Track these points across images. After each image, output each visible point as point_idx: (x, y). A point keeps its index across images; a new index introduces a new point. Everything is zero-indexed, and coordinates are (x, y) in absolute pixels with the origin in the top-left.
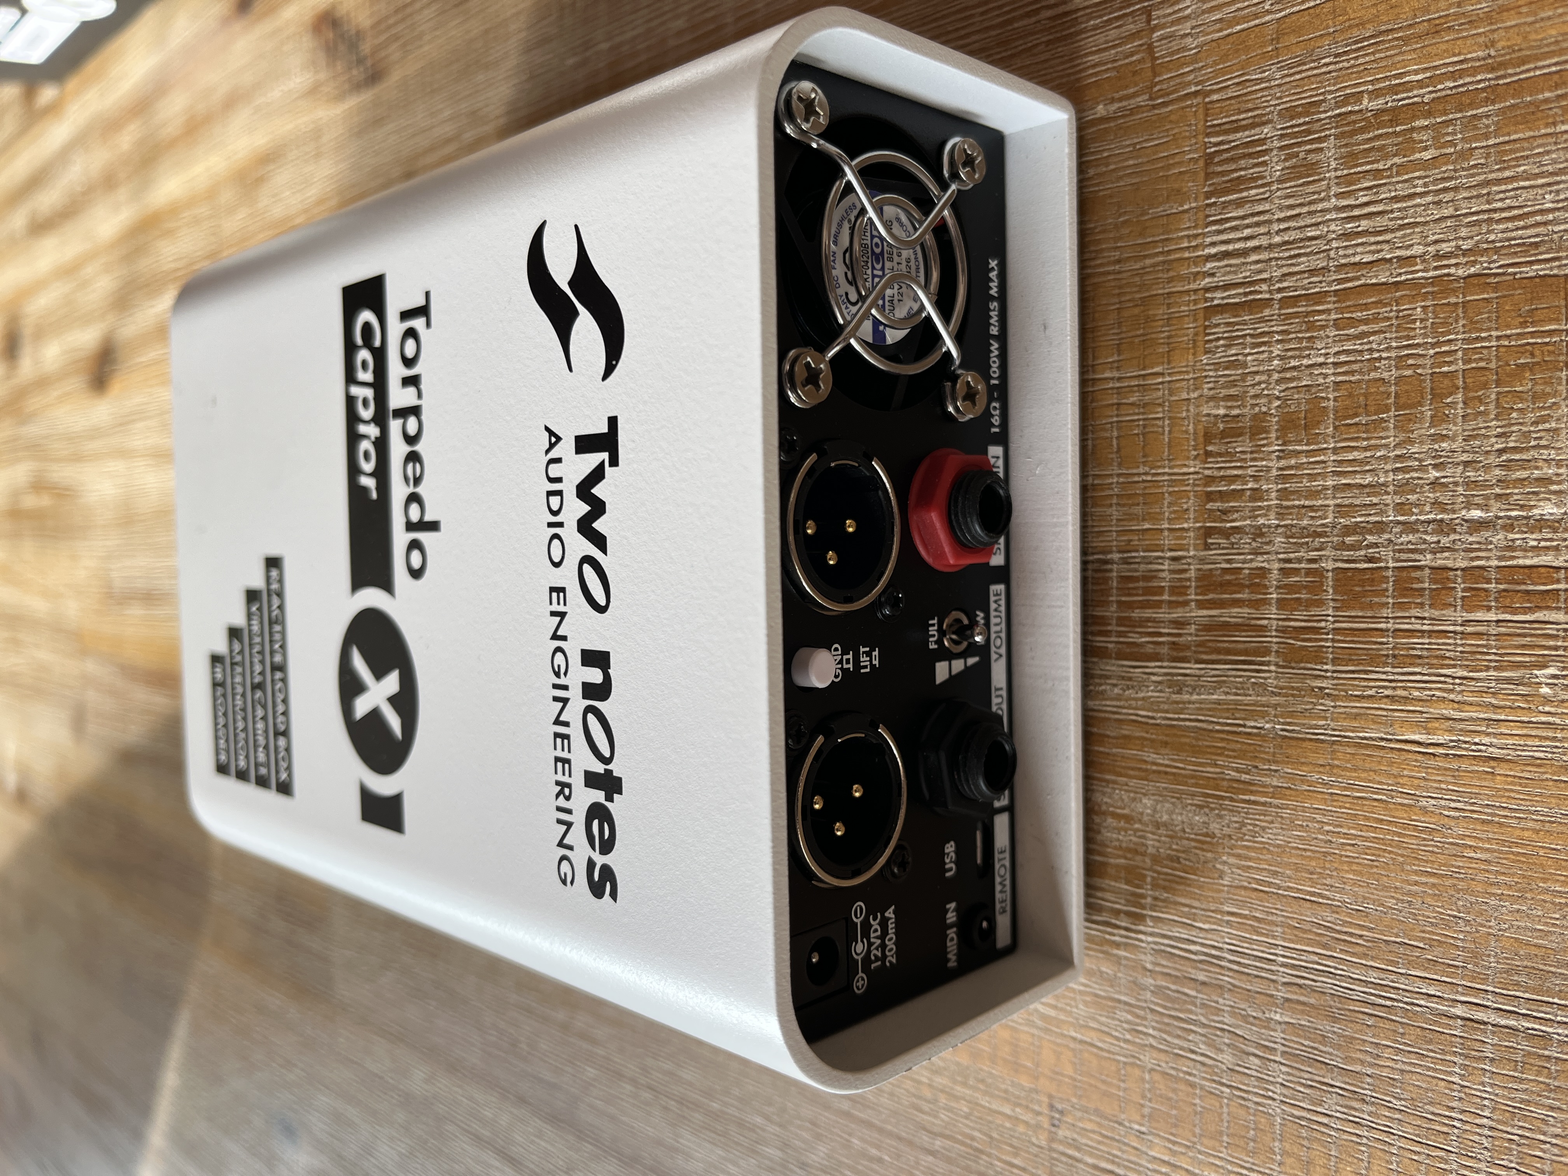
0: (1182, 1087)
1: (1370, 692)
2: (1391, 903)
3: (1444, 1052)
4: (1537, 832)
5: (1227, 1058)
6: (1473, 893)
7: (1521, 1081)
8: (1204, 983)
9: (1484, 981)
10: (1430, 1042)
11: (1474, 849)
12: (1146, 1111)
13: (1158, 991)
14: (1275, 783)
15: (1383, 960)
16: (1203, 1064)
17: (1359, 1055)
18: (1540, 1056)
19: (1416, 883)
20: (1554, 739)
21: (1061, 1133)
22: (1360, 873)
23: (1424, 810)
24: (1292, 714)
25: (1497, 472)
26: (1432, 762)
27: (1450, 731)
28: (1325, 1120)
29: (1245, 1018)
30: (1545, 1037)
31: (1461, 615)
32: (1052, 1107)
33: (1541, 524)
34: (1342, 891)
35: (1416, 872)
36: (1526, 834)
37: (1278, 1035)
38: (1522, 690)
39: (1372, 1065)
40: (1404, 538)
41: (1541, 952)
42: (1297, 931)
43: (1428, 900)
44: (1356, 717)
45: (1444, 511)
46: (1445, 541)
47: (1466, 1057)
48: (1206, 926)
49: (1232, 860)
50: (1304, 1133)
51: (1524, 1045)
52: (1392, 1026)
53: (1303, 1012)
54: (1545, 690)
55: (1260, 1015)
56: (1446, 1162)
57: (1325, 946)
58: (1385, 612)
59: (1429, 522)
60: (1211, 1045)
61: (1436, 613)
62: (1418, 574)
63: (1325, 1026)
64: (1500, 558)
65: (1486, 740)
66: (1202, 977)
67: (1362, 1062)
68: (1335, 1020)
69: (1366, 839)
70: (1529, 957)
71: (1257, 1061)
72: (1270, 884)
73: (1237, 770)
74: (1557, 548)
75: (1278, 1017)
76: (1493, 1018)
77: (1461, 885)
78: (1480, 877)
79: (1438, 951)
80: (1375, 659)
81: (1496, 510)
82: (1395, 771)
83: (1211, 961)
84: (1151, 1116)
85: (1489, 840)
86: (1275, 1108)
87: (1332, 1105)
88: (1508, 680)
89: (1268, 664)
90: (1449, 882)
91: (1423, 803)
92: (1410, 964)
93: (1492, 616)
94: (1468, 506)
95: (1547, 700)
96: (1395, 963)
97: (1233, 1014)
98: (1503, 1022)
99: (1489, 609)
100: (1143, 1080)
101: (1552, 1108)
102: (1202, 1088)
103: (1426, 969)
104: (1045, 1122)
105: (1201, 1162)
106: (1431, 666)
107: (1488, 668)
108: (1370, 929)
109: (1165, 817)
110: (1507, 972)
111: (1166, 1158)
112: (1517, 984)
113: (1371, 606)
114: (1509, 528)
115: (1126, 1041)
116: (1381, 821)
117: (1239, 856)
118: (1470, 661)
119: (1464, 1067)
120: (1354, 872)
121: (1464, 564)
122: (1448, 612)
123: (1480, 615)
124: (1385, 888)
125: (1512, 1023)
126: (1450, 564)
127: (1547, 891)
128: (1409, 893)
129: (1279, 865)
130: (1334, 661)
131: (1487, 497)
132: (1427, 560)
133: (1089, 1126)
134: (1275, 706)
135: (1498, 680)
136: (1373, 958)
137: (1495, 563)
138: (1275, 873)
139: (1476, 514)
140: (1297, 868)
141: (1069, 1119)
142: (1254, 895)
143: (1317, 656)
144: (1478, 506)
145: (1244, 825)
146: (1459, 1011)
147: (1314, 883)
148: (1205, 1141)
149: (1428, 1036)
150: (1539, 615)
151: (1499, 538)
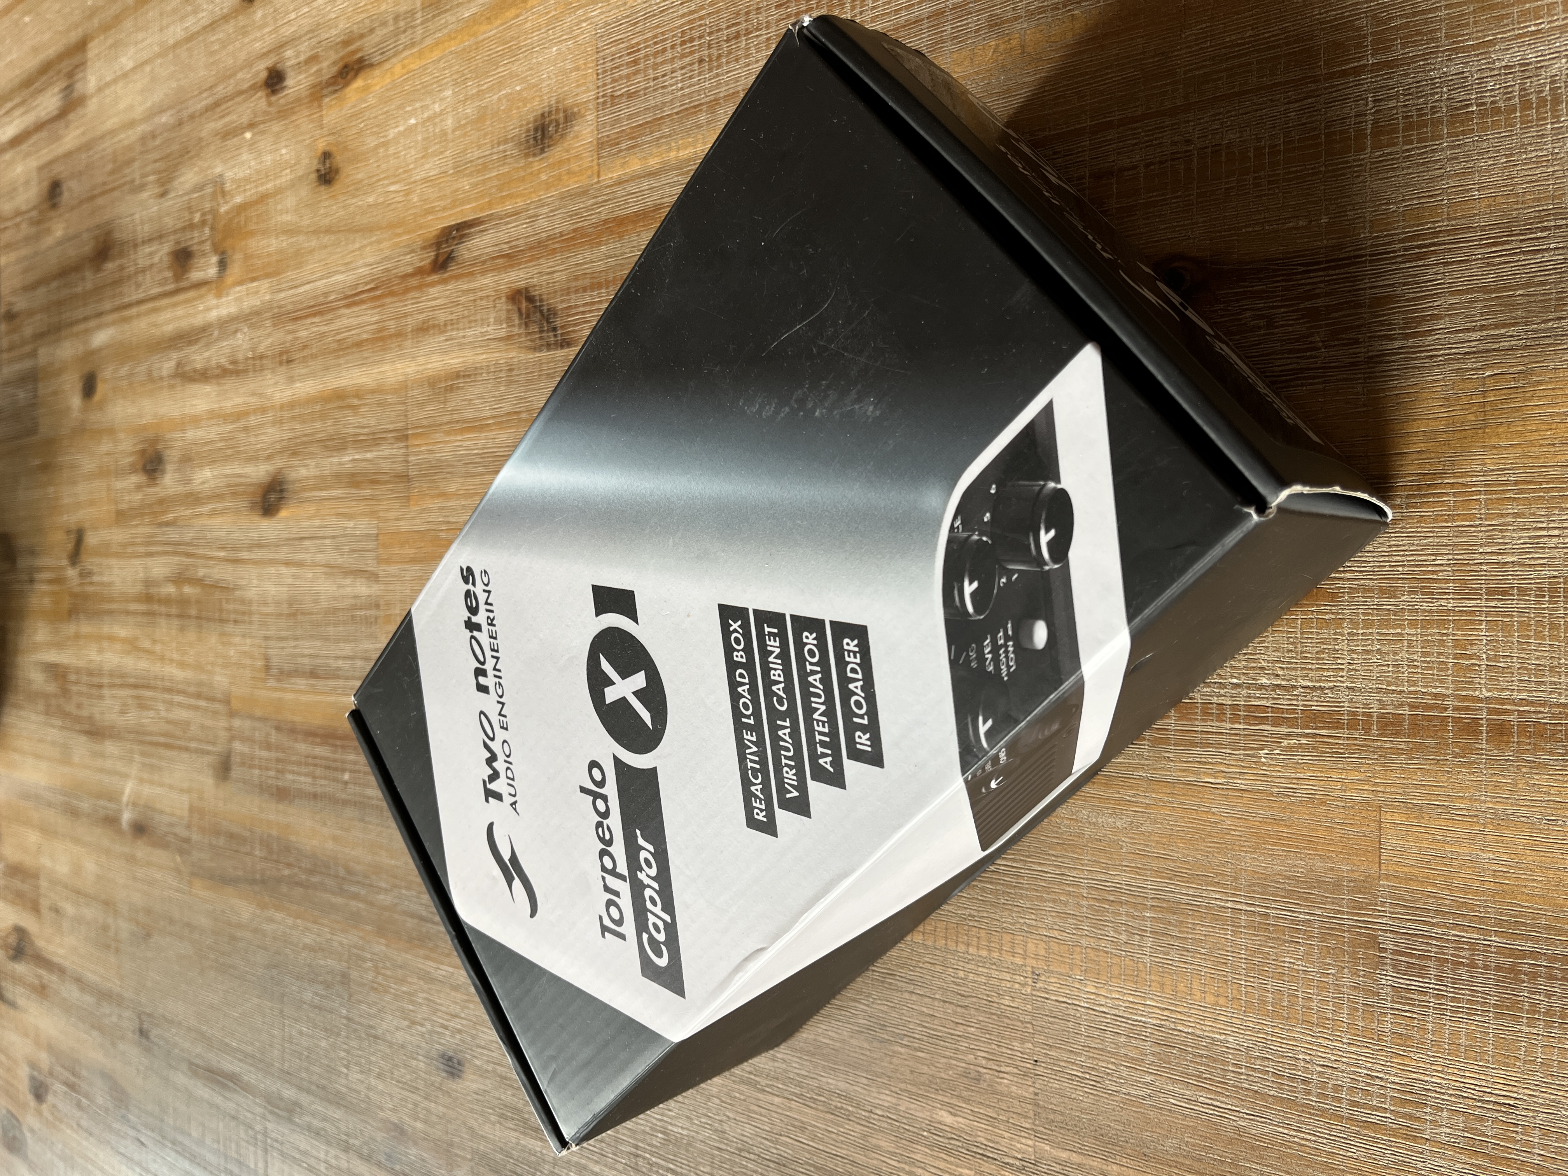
0: (1101, 953)
1: (1191, 759)
2: (1199, 856)
3: (1224, 925)
4: (1260, 822)
5: (1124, 937)
6: (1234, 850)
7: (1258, 935)
8: (1113, 901)
9: (1240, 891)
10: (1217, 920)
11: (1234, 830)
12: (1083, 968)
13: (1090, 907)
14: (1147, 802)
15: (1196, 884)
16: (1112, 941)
17: (1186, 929)
18: (1266, 924)
19: (1210, 847)
20: (1267, 781)
21: (1039, 985)
22: (1185, 843)
23: (1213, 813)
24: (1155, 769)
25: (1244, 663)
26: (1216, 792)
27: (1224, 777)
28: (1170, 962)
29: (1133, 917)
30: (1267, 915)
31: (1229, 725)
32: (1033, 972)
33: (1262, 687)
34: (1177, 852)
35: (1210, 842)
36: (1256, 823)
37: (1148, 924)
38: (1254, 760)
39: (1191, 933)
40: (1205, 690)
41: (1263, 876)
42: (1158, 872)
43: (1216, 855)
44: (1184, 771)
45: (1222, 679)
46: (1222, 692)
47: (1233, 926)
48: (1114, 873)
49: (1127, 840)
50: (1161, 969)
51: (1258, 919)
52: (1199, 914)
53: (1160, 911)
54: (1263, 760)
55: (1139, 914)
56: (1226, 977)
57: (1170, 879)
58: (1197, 723)
59: (1215, 683)
60: (1116, 931)
61: (1218, 724)
62: (1211, 706)
63: (1170, 917)
64: (1245, 701)
65: (1239, 782)
66: (1112, 898)
67: (1187, 933)
68: (1175, 913)
69: (1188, 827)
70: (1259, 879)
71: (1138, 937)
72: (1144, 851)
73: (1129, 796)
74: (1267, 698)
75: (1148, 915)
76: (1245, 907)
77: (1229, 847)
78: (1237, 843)
79: (1220, 877)
80: (1193, 744)
81: (1243, 679)
82: (1201, 796)
83: (1116, 890)
84: (1085, 970)
85: (1241, 826)
86: (1147, 959)
87: (1174, 955)
88: (1248, 755)
89: (1144, 745)
90: (1224, 846)
91: (1213, 810)
92: (1208, 885)
93: (1241, 727)
94: (1232, 677)
95: (1264, 764)
96: (1201, 885)
97: (1127, 915)
98: (1249, 909)
99: (1240, 723)
100: (1082, 953)
101: (1271, 947)
102: (1112, 953)
103: (1214, 887)
104: (1030, 981)
105: (1111, 990)
106: (1216, 748)
107: (1240, 750)
108: (1190, 869)
109: (1094, 820)
110: (1249, 886)
111: (1093, 991)
112: (1254, 891)
113: (1191, 719)
114: (1248, 688)
115: (1074, 934)
116: (1195, 819)
117: (1130, 838)
118: (1234, 745)
119: (1232, 931)
120: (1183, 843)
121: (1230, 703)
122: (1224, 724)
123: (1236, 726)
124: (1197, 850)
125: (1252, 909)
126: (1224, 702)
127: (1265, 849)
128: (1207, 852)
129: (1149, 841)
130: (1174, 745)
131: (1239, 674)
132: (1215, 700)
133: (1053, 980)
134: (1148, 765)
135: (1244, 755)
136: (1191, 883)
137: (1243, 703)
138: (1147, 846)
139: (1234, 681)
140: (1157, 842)
141: (1043, 978)
142: (1137, 856)
143: (1167, 741)
144: (1236, 678)
145: (1132, 822)
146: (1229, 905)
147: (1165, 849)
148: (1113, 980)
149: (1216, 918)
150: (1260, 727)
151: (1244, 692)
